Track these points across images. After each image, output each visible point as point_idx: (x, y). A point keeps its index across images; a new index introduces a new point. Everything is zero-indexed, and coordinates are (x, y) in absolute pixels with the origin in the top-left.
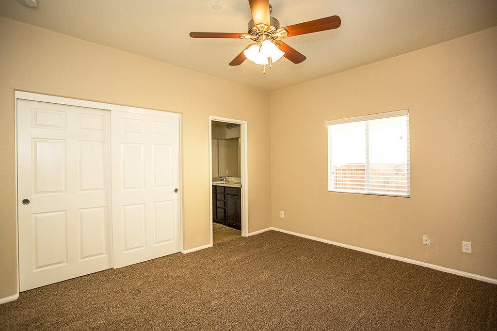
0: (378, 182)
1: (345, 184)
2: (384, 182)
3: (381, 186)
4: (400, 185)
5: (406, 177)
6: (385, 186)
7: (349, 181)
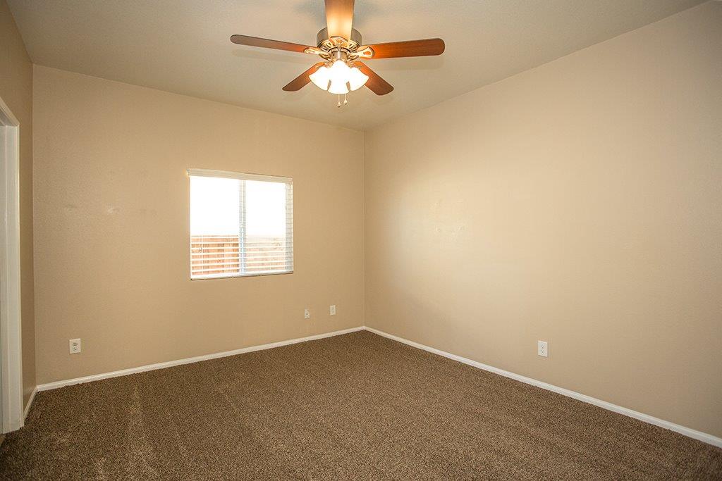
0: (255, 259)
1: (208, 267)
2: (263, 259)
3: (259, 264)
4: (279, 261)
5: (284, 251)
6: (263, 264)
7: (215, 261)
